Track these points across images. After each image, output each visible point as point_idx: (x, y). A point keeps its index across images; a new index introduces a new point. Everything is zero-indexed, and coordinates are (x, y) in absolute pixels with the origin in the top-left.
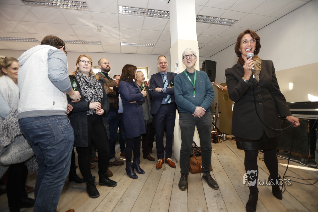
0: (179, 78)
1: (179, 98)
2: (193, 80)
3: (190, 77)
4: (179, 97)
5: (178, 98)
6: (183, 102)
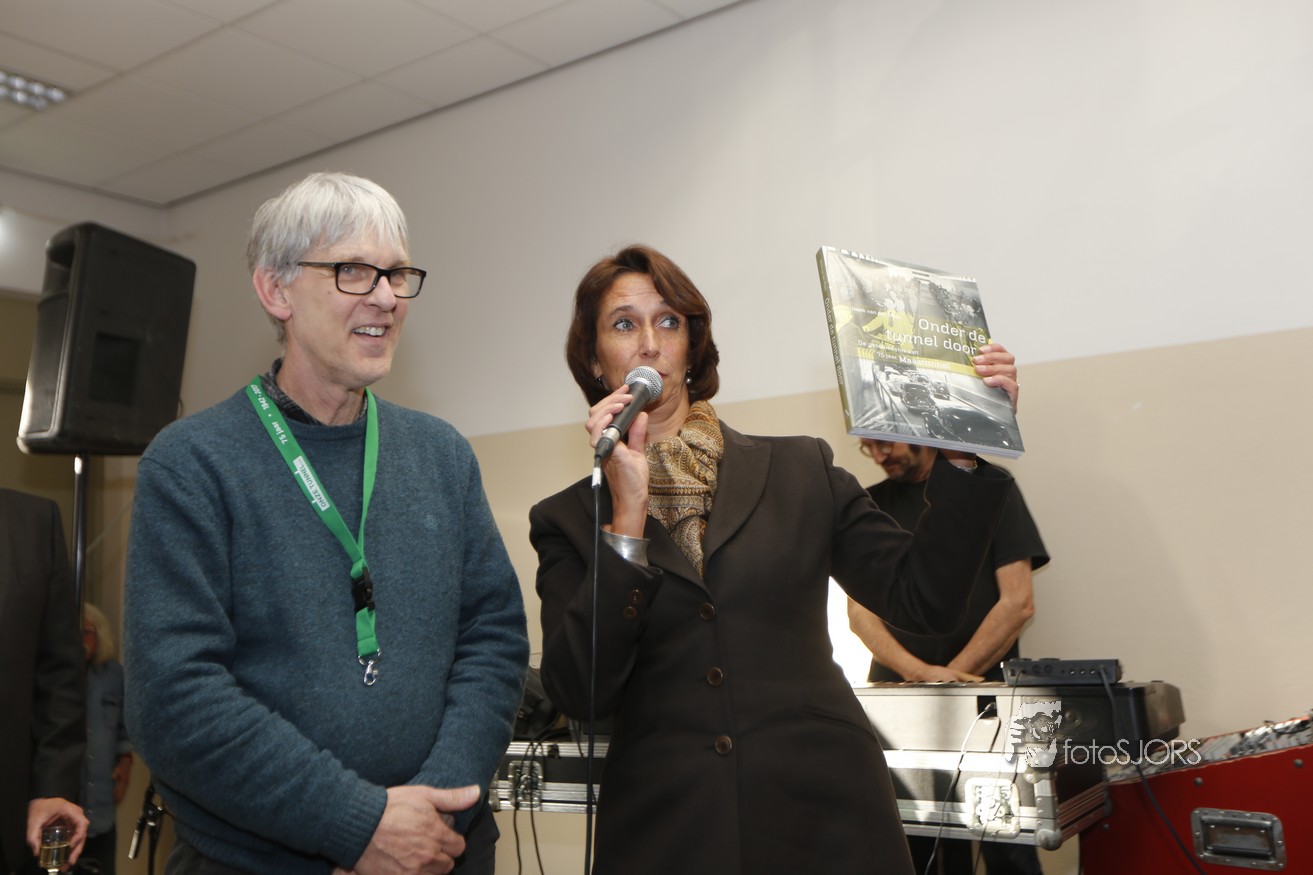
0: (205, 476)
1: (196, 698)
2: (346, 494)
3: (313, 461)
4: (192, 682)
5: (186, 694)
6: (244, 743)
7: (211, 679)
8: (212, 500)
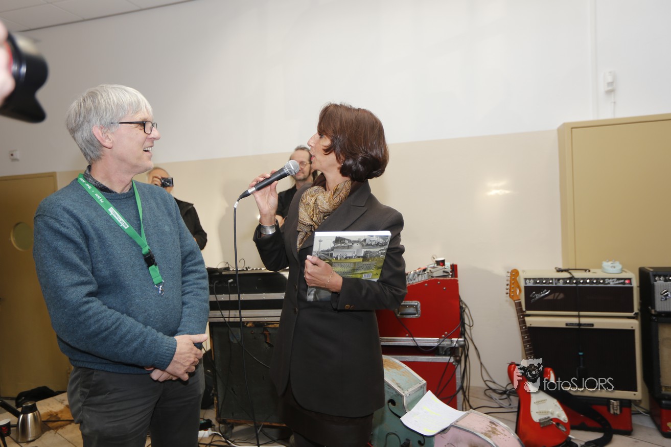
7: (94, 304)
8: (77, 229)
